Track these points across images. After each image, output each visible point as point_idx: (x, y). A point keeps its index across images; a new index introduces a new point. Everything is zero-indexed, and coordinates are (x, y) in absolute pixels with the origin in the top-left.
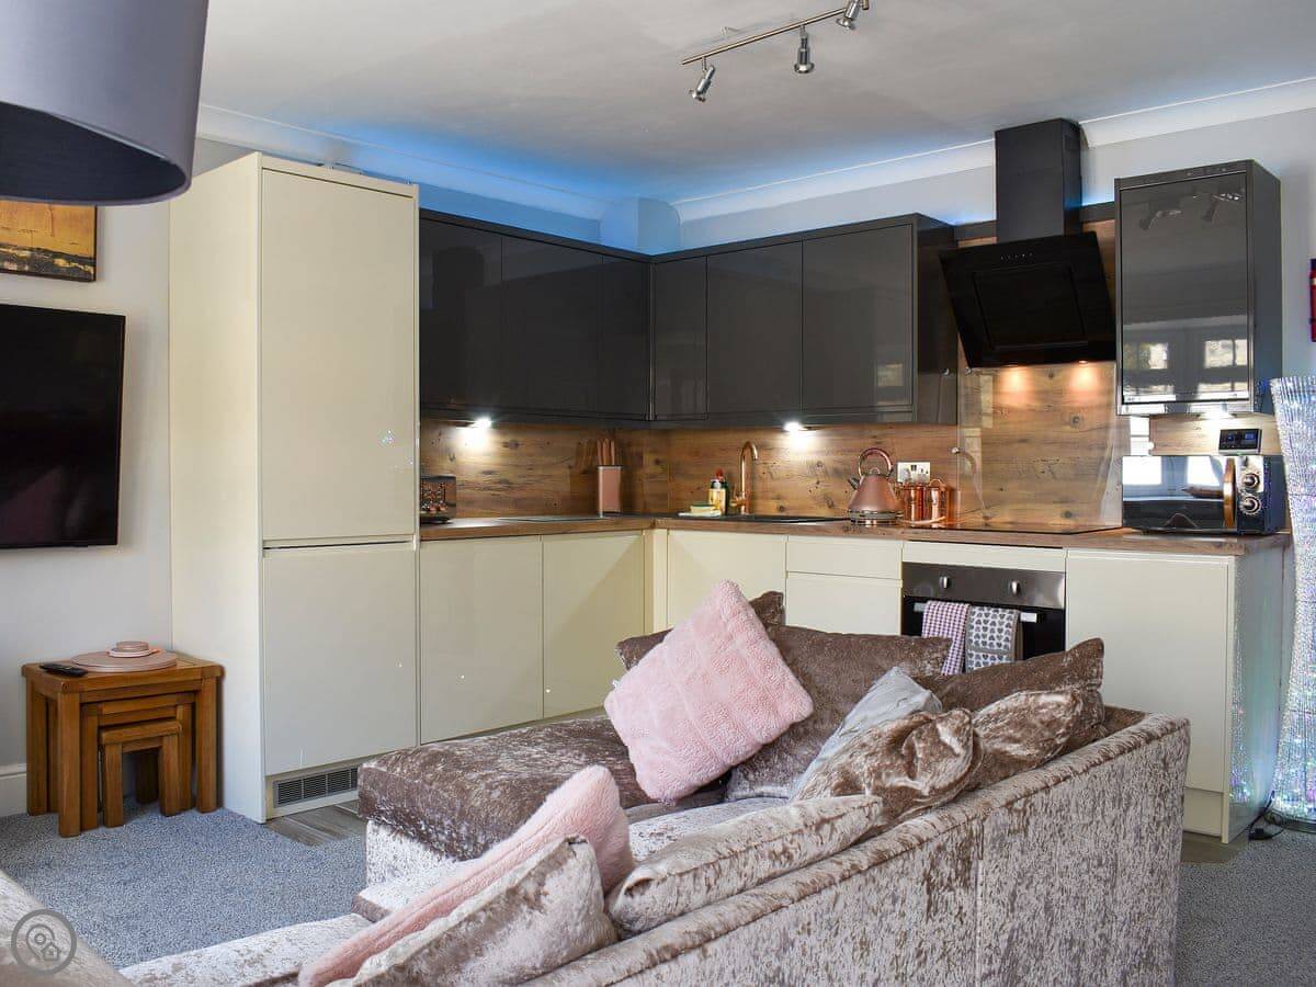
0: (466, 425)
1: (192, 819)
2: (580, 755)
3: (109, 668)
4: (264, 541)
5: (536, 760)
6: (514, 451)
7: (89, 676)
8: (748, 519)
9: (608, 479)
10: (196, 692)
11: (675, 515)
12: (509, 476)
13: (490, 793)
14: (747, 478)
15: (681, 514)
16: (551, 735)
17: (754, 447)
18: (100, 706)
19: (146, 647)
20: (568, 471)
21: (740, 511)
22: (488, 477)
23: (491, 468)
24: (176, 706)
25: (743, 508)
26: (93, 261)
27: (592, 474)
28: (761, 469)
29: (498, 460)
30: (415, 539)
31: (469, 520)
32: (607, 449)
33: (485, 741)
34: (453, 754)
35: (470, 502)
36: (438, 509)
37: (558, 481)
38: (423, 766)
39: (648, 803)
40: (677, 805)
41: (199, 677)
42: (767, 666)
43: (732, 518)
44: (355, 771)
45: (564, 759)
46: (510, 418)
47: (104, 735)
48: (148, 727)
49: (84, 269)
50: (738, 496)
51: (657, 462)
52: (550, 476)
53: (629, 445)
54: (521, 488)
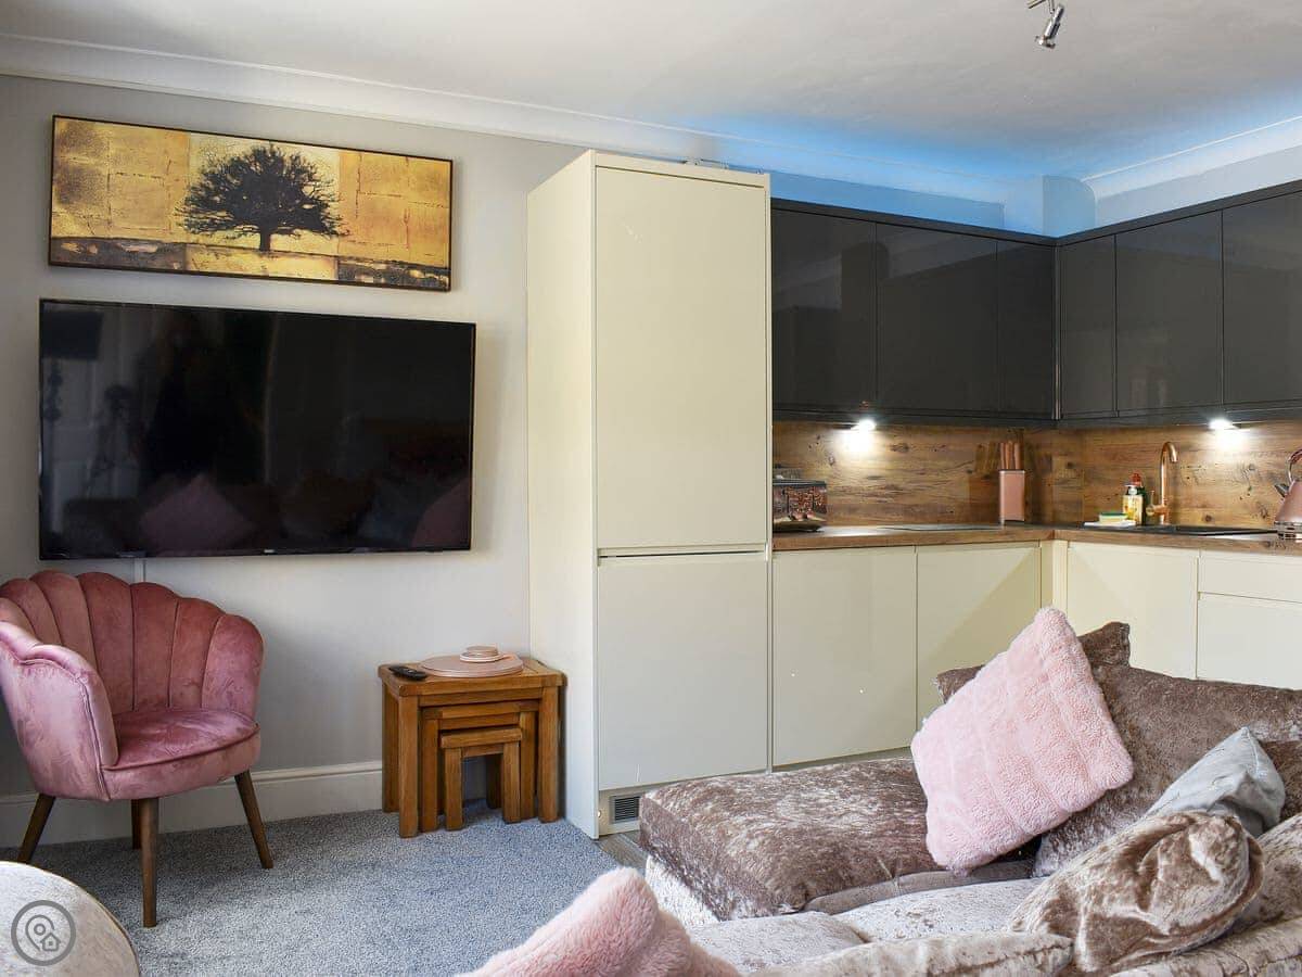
0: (848, 427)
1: (533, 829)
2: (875, 803)
3: (451, 673)
4: (599, 550)
5: (821, 806)
6: (903, 455)
7: (428, 681)
8: (1168, 531)
9: (1011, 484)
10: (539, 700)
11: (1079, 525)
12: (900, 482)
13: (748, 843)
14: (1167, 485)
15: (1086, 524)
16: (857, 776)
17: (1172, 447)
18: (441, 710)
19: (495, 653)
20: (967, 476)
21: (1159, 521)
22: (875, 483)
23: (877, 473)
24: (518, 714)
25: (1162, 517)
26: (448, 271)
27: (992, 479)
28: (1184, 473)
29: (886, 464)
30: (768, 549)
31: (851, 528)
32: (1011, 451)
33: (779, 778)
34: (732, 792)
35: (852, 510)
36: (805, 517)
37: (956, 486)
38: (695, 803)
39: (932, 870)
40: (970, 874)
41: (540, 685)
42: (1083, 715)
43: (1147, 528)
44: (636, 799)
45: (853, 807)
46: (897, 418)
47: (444, 739)
48: (487, 733)
49: (439, 279)
50: (1157, 503)
51: (1070, 466)
52: (945, 482)
53: (1038, 447)
54: (911, 494)
